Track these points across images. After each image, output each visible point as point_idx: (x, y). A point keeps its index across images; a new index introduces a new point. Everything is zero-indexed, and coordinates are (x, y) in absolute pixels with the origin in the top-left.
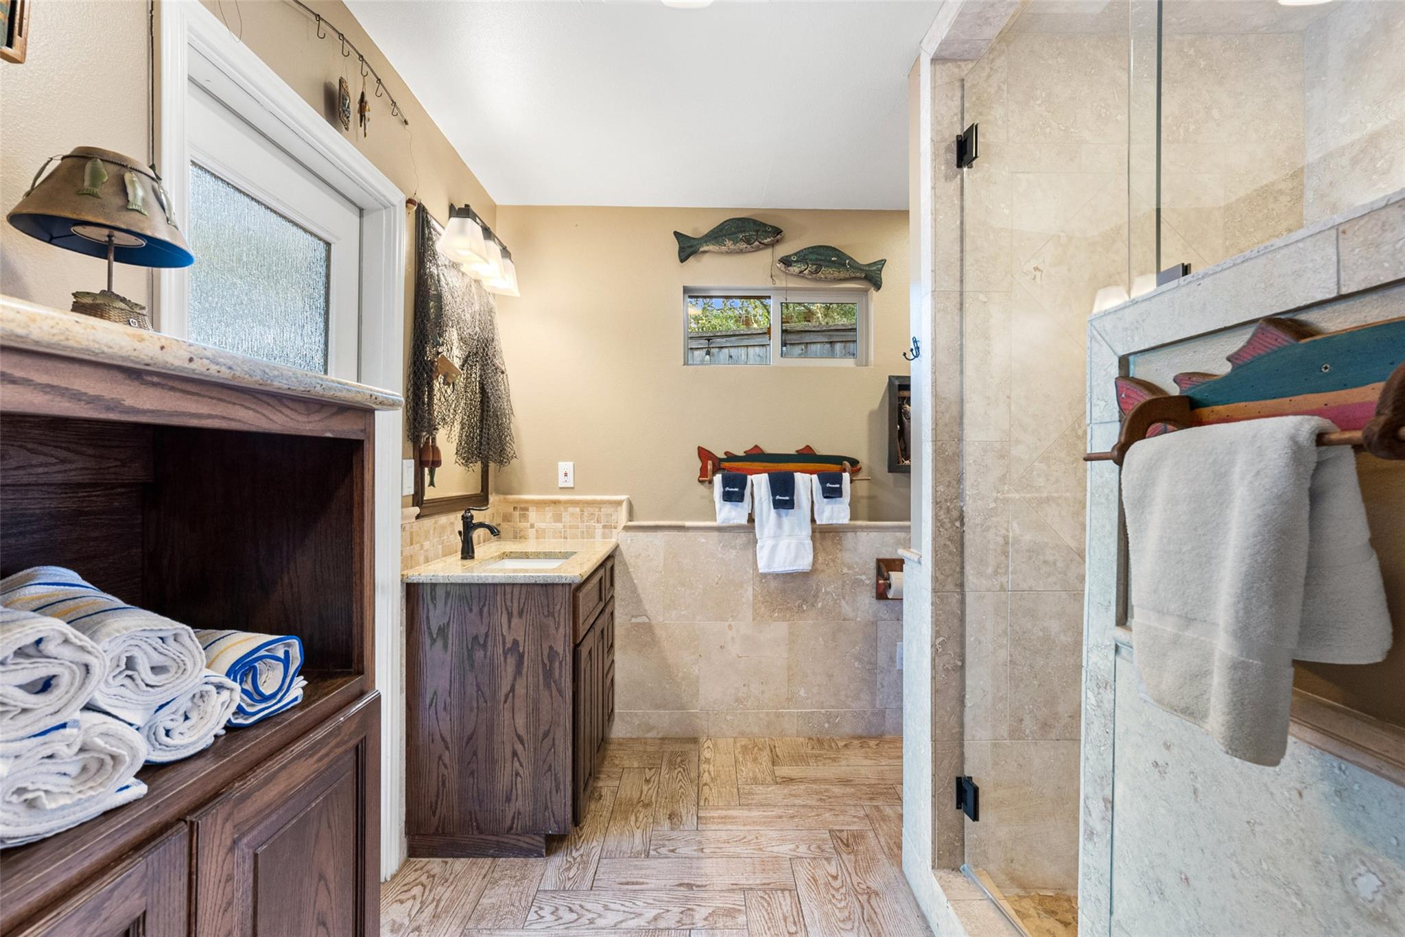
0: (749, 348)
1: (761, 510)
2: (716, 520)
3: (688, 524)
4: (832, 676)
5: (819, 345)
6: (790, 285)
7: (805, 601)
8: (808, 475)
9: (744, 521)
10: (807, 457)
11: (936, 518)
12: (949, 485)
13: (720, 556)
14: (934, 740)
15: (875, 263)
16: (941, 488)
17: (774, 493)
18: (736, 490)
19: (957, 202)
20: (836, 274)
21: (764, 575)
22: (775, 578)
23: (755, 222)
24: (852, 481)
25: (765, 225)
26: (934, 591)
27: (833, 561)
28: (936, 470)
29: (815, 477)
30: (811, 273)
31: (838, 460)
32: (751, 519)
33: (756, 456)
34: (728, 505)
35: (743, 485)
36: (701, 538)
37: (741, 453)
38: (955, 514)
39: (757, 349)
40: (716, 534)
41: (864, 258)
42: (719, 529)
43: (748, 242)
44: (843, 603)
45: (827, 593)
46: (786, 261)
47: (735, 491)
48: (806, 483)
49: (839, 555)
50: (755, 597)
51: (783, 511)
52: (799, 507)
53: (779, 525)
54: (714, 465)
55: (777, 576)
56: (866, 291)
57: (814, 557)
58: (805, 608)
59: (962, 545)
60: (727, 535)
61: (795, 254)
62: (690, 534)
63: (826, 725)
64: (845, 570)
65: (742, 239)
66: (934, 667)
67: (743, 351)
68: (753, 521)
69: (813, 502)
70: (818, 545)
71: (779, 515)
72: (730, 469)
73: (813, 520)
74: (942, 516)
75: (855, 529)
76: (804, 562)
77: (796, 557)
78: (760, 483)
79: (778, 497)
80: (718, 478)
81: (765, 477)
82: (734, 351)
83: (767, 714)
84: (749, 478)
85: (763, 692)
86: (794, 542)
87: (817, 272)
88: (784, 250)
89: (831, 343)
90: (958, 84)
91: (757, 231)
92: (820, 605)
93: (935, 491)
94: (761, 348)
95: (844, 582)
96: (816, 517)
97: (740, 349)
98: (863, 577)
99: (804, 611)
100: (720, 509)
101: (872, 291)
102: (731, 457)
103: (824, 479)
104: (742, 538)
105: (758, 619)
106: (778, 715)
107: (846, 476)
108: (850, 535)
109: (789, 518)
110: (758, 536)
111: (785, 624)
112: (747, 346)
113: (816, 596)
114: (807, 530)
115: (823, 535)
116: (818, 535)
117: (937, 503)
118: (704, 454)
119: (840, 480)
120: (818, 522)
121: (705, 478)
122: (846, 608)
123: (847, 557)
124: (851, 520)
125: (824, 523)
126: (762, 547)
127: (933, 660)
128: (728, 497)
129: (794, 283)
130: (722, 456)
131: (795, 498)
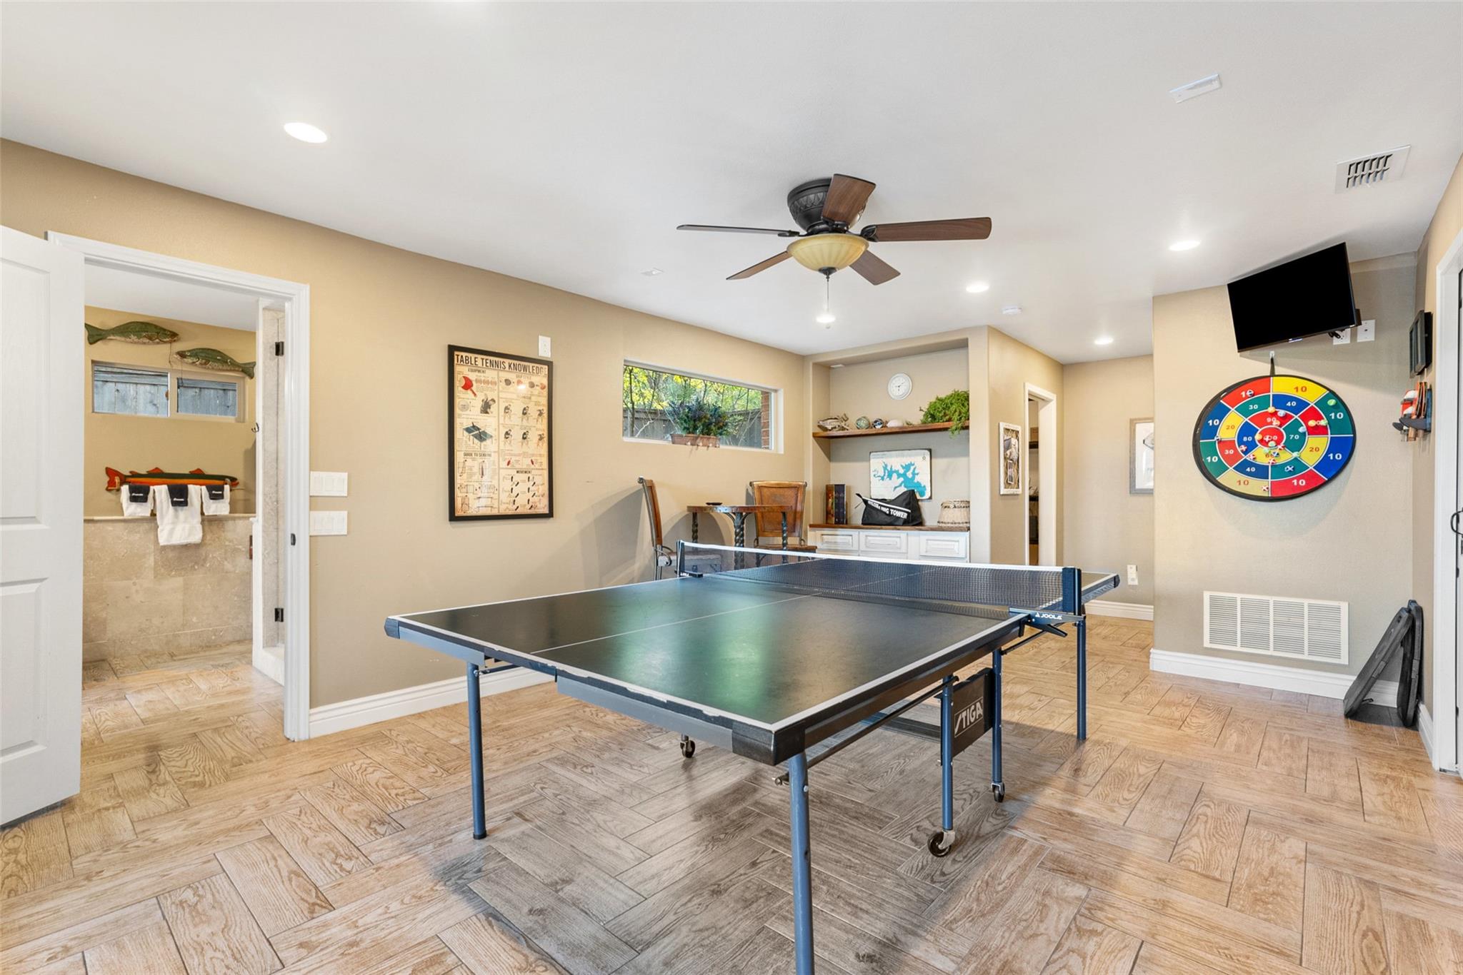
0: (139, 386)
1: (162, 508)
2: (123, 515)
3: (96, 518)
4: (217, 607)
5: (212, 391)
6: (184, 369)
7: (196, 563)
8: (198, 487)
9: (148, 514)
10: (198, 476)
11: (264, 500)
12: (271, 487)
13: (126, 538)
14: (264, 594)
15: (249, 364)
16: (267, 489)
17: (172, 497)
18: (141, 495)
19: (276, 370)
20: (221, 367)
21: (164, 547)
22: (172, 550)
23: (156, 327)
24: (231, 490)
25: (165, 330)
26: (264, 531)
27: (218, 538)
28: (264, 481)
29: (204, 488)
30: (201, 364)
31: (222, 478)
32: (153, 514)
33: (157, 475)
34: (134, 505)
35: (146, 491)
36: (109, 527)
37: (144, 472)
38: (274, 499)
39: (148, 387)
40: (123, 524)
41: (241, 359)
42: (125, 521)
43: (150, 339)
44: (226, 563)
45: (213, 557)
46: (182, 355)
47: (139, 494)
48: (196, 492)
49: (223, 534)
50: (156, 562)
51: (179, 508)
52: (192, 505)
53: (176, 516)
54: (121, 480)
55: (174, 547)
56: (244, 378)
57: (203, 536)
58: (196, 567)
59: (278, 512)
60: (131, 525)
61: (189, 351)
62: (98, 525)
63: (213, 637)
64: (227, 543)
65: (145, 336)
66: (263, 563)
67: (132, 387)
68: (155, 515)
69: (202, 503)
70: (206, 529)
71: (176, 510)
72: (134, 482)
73: (202, 514)
74: (267, 500)
75: (234, 519)
76: (196, 537)
77: (189, 535)
78: (160, 492)
79: (175, 499)
80: (125, 488)
81: (165, 488)
82: (120, 386)
83: (167, 636)
84: (152, 488)
85: (163, 623)
86: (187, 526)
87: (205, 364)
88: (179, 346)
89: (224, 390)
90: (276, 321)
91: (158, 333)
92: (208, 565)
93: (264, 489)
94: (153, 387)
95: (226, 550)
96: (204, 511)
97: (128, 385)
98: (240, 547)
99: (195, 570)
100: (127, 508)
101: (247, 379)
102: (134, 475)
103: (210, 488)
104: (146, 526)
105: (159, 576)
106: (175, 636)
107: (227, 487)
108: (230, 523)
109: (182, 512)
110: (159, 523)
111: (181, 578)
112: (137, 384)
113: (205, 560)
114: (199, 518)
115: (209, 522)
116: (206, 523)
117: (265, 495)
118: (110, 472)
119: (222, 489)
120: (206, 514)
121: (112, 487)
122: (228, 566)
123: (229, 535)
124: (230, 512)
125: (211, 514)
126: (162, 530)
127: (263, 560)
128: (133, 499)
129: (186, 368)
130: (127, 473)
131: (189, 500)
